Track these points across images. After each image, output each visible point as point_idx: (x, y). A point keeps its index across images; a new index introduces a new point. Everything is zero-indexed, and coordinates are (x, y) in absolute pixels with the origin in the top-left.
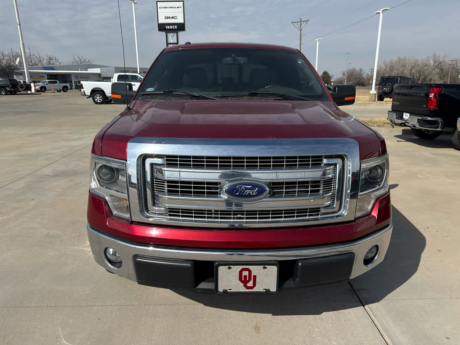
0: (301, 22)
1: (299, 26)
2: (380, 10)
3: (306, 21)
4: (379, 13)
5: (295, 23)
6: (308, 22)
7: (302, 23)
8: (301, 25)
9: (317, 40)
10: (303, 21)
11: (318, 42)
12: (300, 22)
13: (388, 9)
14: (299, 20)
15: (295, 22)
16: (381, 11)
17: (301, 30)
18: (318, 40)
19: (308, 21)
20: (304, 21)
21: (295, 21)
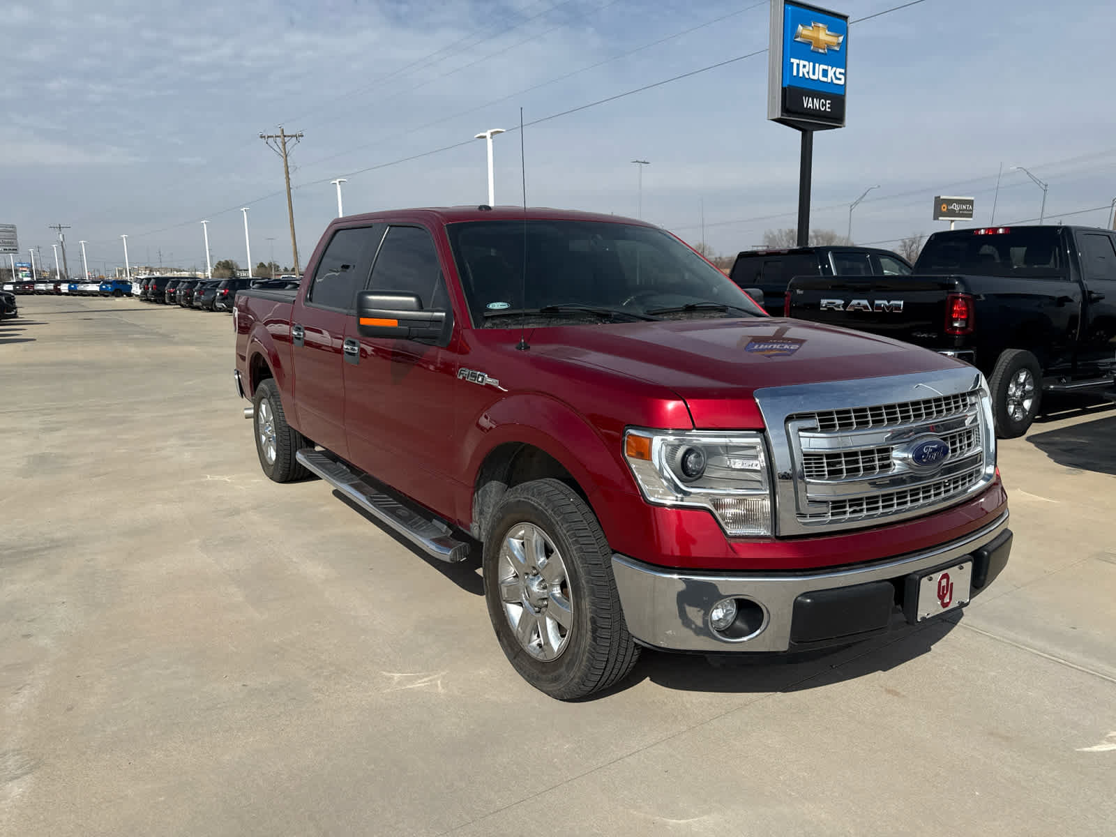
0: (285, 136)
1: (281, 146)
2: (486, 132)
3: (296, 136)
4: (485, 137)
5: (270, 139)
6: (300, 138)
7: (286, 139)
8: (284, 144)
9: (337, 182)
10: (289, 136)
11: (339, 187)
12: (282, 136)
13: (502, 132)
14: (279, 133)
15: (268, 137)
16: (488, 134)
17: (286, 156)
18: (340, 182)
19: (302, 136)
20: (292, 136)
21: (272, 135)
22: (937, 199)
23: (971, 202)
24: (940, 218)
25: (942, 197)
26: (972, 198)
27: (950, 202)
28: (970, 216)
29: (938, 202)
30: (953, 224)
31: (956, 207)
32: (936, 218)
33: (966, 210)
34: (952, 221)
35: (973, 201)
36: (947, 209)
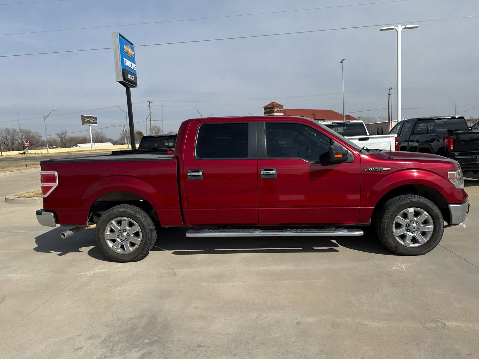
22: (82, 116)
23: (96, 118)
24: (85, 124)
25: (84, 115)
26: (96, 116)
27: (88, 117)
28: (96, 123)
29: (83, 117)
30: (90, 126)
31: (90, 119)
32: (83, 124)
33: (94, 121)
34: (90, 125)
35: (96, 117)
36: (87, 120)
